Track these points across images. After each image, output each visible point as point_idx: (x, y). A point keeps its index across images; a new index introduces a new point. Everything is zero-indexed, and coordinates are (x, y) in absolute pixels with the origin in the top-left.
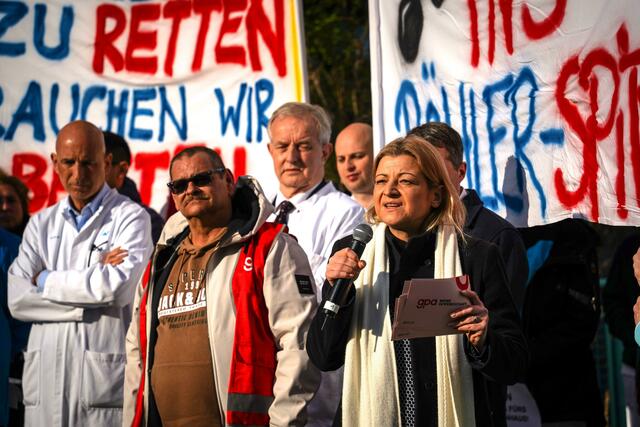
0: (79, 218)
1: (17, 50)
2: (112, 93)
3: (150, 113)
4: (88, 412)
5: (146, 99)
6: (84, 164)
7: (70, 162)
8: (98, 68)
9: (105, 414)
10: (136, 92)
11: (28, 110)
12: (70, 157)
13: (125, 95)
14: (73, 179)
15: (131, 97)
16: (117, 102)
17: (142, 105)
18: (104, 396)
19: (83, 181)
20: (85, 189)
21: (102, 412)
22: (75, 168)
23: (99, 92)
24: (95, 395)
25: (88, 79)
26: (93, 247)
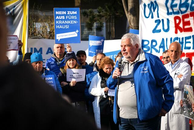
0: (173, 66)
1: (160, 31)
2: (180, 38)
3: (190, 42)
4: (174, 115)
5: (188, 39)
6: (176, 52)
7: (172, 51)
8: (176, 32)
9: (178, 116)
10: (185, 37)
11: (162, 45)
12: (172, 50)
13: (183, 38)
14: (173, 55)
15: (184, 39)
16: (181, 41)
17: (187, 41)
18: (177, 111)
19: (175, 56)
20: (175, 58)
21: (177, 115)
22: (173, 53)
23: (177, 38)
24: (175, 111)
25: (174, 36)
26: (176, 74)
